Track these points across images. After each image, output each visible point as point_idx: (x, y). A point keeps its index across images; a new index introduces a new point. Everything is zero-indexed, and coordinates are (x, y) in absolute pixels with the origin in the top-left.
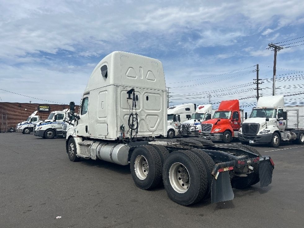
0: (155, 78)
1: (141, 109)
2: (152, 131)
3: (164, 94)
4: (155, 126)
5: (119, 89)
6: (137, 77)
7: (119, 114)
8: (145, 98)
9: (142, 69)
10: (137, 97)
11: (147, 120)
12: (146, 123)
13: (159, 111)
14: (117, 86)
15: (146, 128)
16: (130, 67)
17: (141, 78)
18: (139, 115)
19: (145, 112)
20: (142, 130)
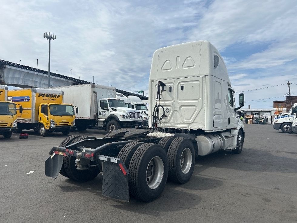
0: (195, 63)
1: (174, 101)
2: (187, 124)
3: (206, 80)
4: (191, 118)
5: (154, 84)
6: (172, 68)
7: (153, 106)
8: (180, 88)
9: (180, 58)
10: (171, 88)
11: (181, 111)
12: (179, 114)
13: (198, 101)
14: (152, 81)
15: (179, 120)
16: (167, 60)
17: (177, 68)
18: (172, 106)
19: (179, 103)
20: (176, 122)
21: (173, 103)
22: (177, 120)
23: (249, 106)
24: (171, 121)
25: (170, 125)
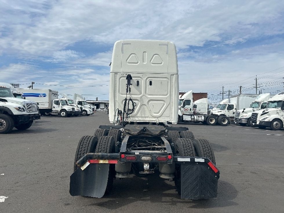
0: (163, 61)
1: (142, 95)
2: (156, 117)
3: (174, 78)
4: (159, 112)
5: (118, 76)
6: (139, 62)
7: (117, 99)
8: (148, 83)
9: (146, 53)
10: (138, 82)
11: (149, 105)
12: (148, 108)
13: (166, 97)
14: (116, 73)
15: (148, 114)
16: (132, 54)
17: (144, 63)
18: (139, 100)
19: (147, 98)
20: (143, 116)
21: (141, 97)
22: (144, 114)
23: (97, 98)
24: (138, 115)
25: (137, 119)
